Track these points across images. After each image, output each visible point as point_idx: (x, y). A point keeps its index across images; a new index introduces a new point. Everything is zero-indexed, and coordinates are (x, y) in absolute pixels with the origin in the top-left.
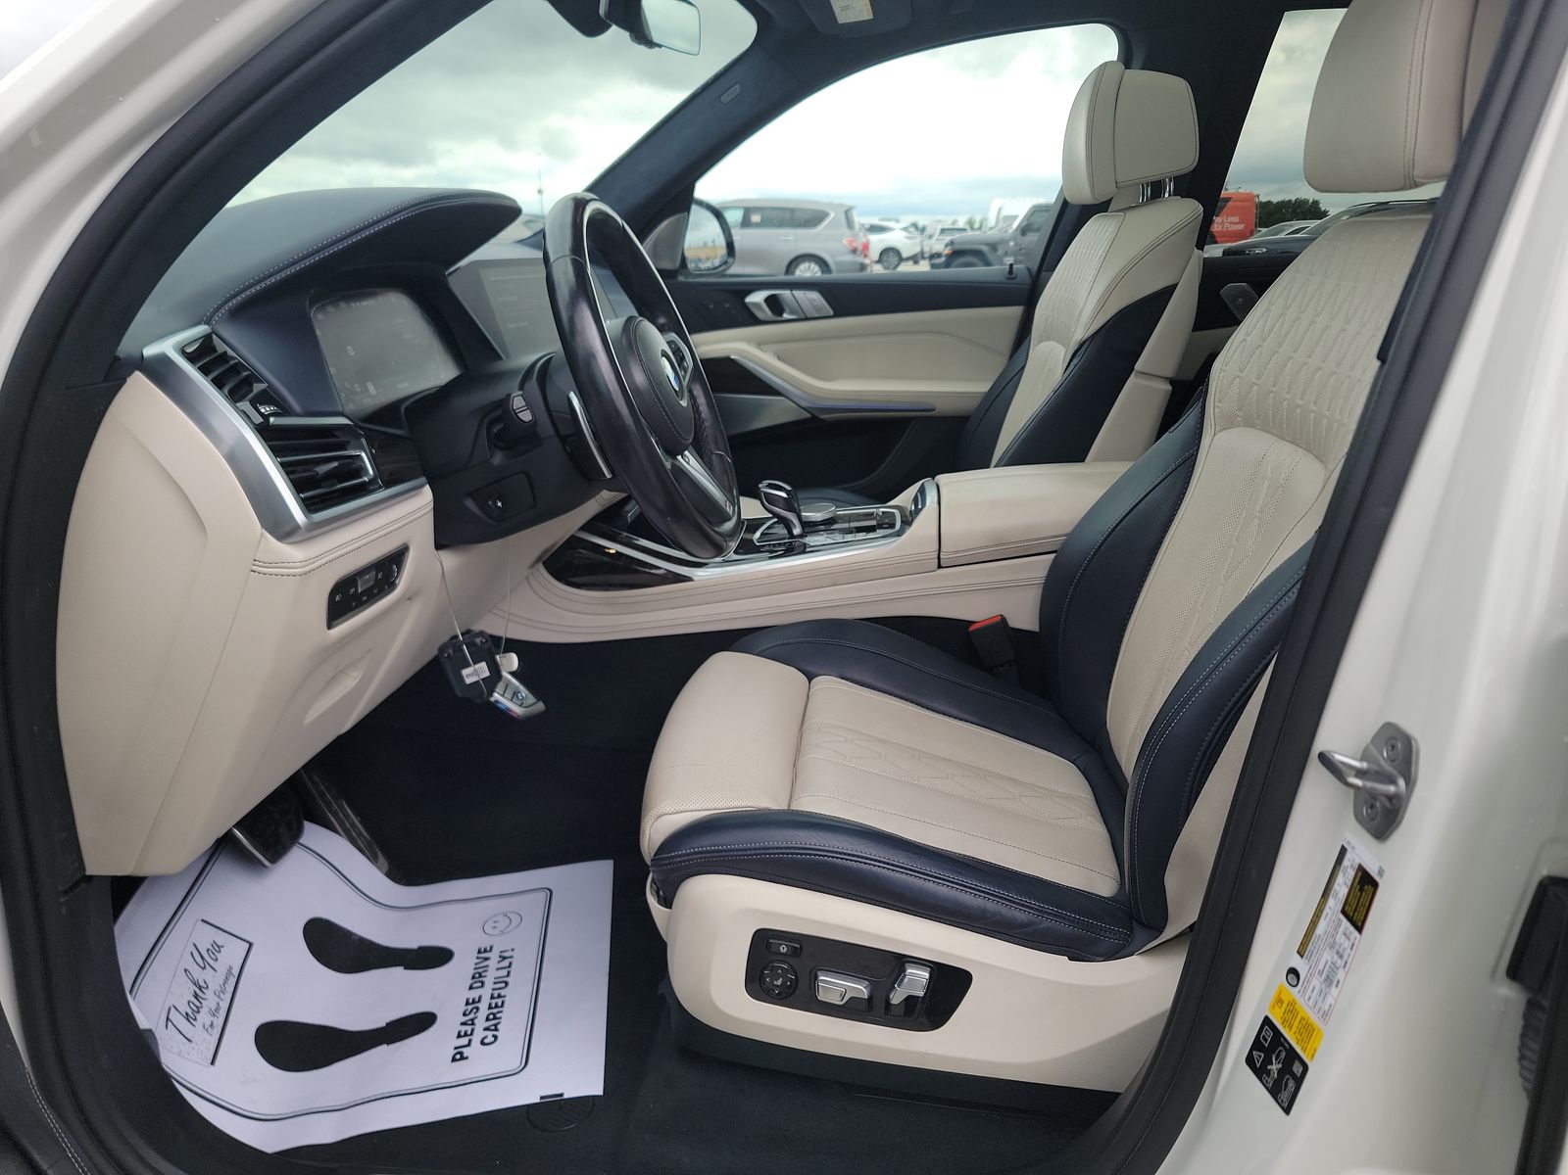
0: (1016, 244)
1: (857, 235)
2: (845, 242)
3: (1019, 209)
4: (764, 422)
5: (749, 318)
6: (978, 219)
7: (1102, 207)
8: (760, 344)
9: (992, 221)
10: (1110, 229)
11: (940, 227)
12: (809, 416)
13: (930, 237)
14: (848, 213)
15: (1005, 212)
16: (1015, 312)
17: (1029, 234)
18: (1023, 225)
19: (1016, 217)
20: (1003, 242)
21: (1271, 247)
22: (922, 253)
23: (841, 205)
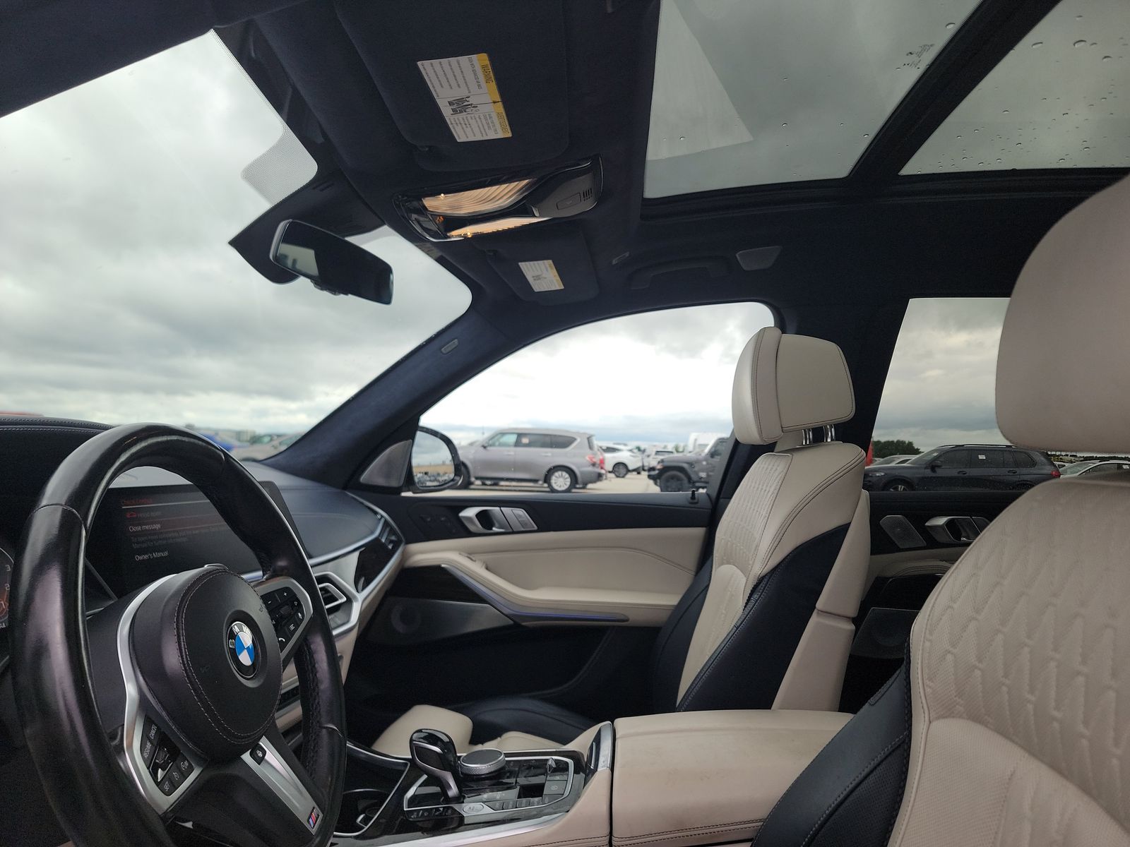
0: (708, 464)
1: (595, 454)
2: (587, 458)
3: (709, 440)
4: (472, 627)
5: (462, 531)
6: (681, 445)
7: (770, 448)
8: (470, 554)
9: (690, 448)
10: (780, 469)
11: (655, 450)
12: (512, 622)
13: (648, 456)
14: (589, 439)
15: (700, 442)
16: (699, 532)
17: (716, 457)
18: (713, 450)
19: (706, 445)
20: (698, 462)
21: (888, 472)
22: (643, 466)
23: (585, 434)
